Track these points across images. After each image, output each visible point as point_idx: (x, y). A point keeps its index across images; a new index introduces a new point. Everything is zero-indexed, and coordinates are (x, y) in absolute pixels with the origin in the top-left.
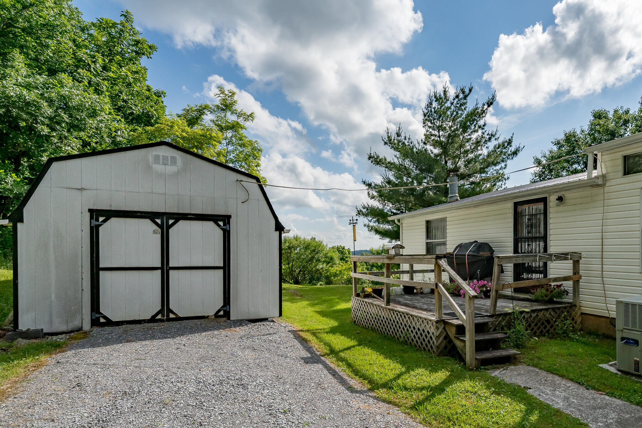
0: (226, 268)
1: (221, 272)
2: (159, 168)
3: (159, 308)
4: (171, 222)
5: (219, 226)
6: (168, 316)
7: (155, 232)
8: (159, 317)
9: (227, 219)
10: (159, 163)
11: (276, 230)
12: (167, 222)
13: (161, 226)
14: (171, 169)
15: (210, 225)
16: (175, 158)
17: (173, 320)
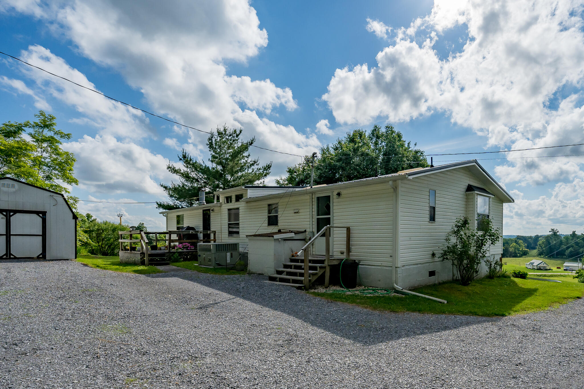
0: (44, 235)
1: (41, 238)
2: (5, 189)
3: (5, 253)
4: (11, 214)
5: (40, 216)
6: (10, 256)
7: (2, 218)
8: (5, 257)
9: (44, 213)
10: (4, 187)
11: (73, 219)
12: (10, 214)
13: (6, 216)
14: (12, 190)
15: (35, 216)
16: (14, 185)
17: (12, 258)
